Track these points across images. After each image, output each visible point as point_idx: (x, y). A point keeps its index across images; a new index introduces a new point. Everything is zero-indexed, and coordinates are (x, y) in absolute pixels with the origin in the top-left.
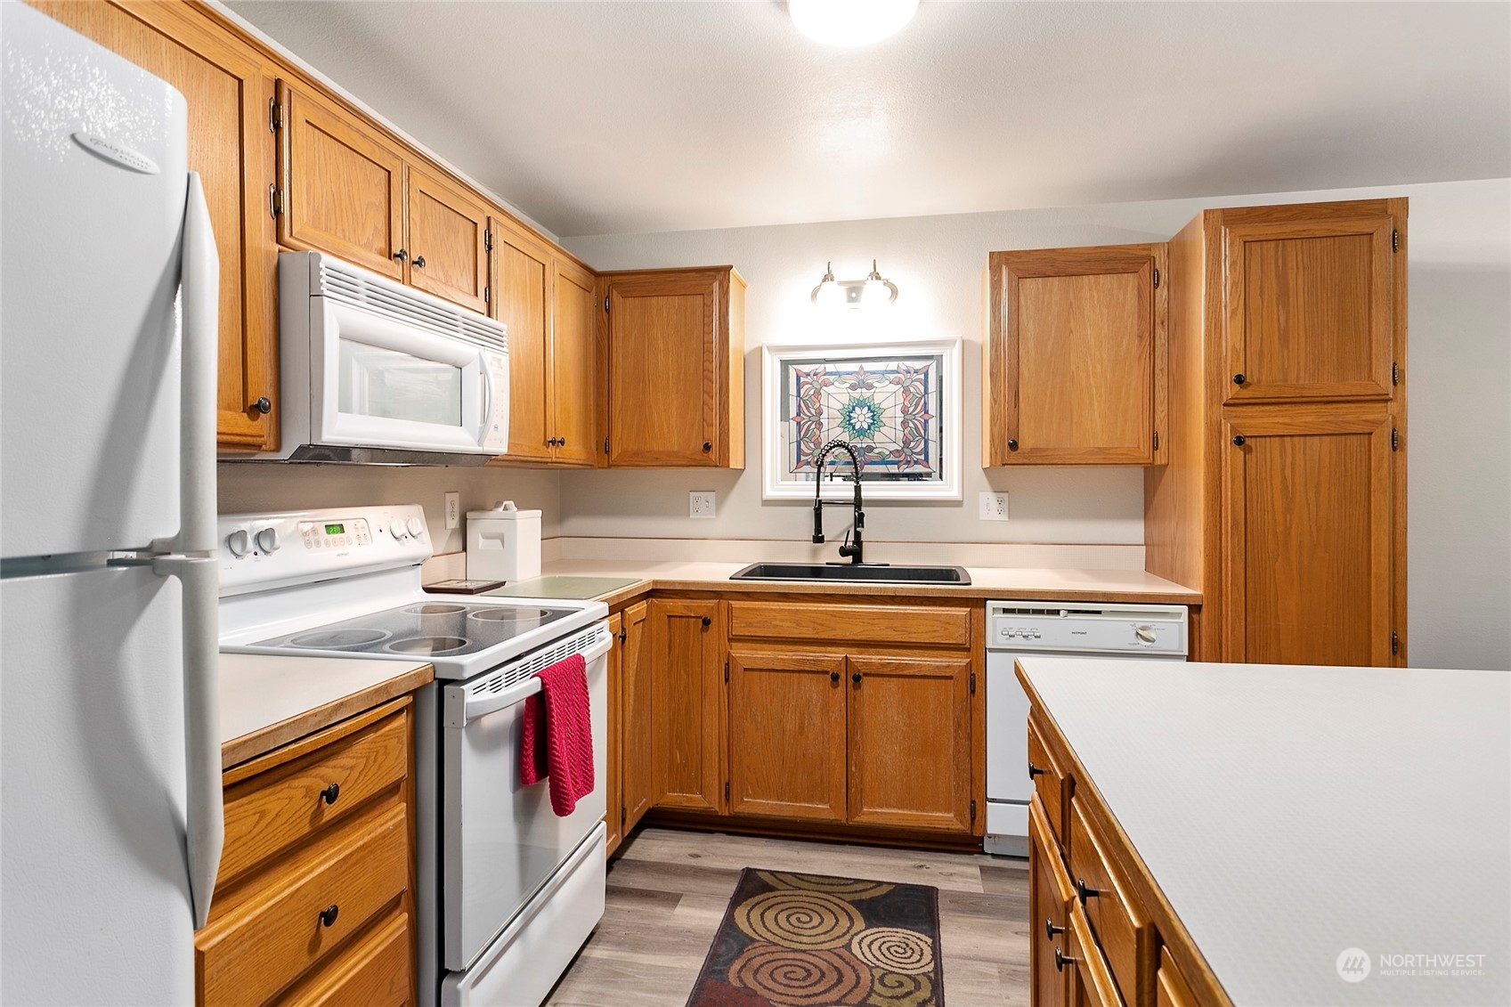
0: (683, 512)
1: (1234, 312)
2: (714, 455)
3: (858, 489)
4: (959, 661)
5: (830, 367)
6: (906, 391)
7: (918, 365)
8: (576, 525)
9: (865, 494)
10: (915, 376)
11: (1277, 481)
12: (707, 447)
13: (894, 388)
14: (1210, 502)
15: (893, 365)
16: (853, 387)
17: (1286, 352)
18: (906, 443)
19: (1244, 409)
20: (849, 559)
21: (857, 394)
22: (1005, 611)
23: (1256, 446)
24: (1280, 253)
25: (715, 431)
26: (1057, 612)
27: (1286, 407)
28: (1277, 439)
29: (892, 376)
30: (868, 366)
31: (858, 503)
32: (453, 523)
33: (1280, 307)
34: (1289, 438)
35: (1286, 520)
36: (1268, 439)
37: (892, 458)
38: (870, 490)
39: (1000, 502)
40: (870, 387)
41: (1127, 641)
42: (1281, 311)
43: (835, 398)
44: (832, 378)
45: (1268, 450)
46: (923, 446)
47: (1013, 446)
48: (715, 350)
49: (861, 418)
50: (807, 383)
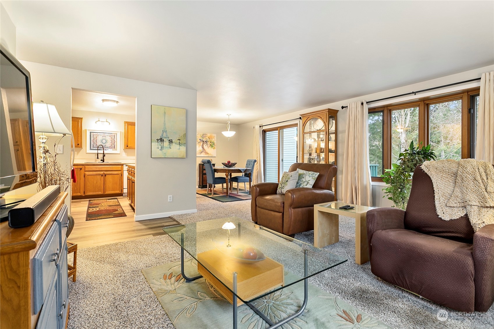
2: (79, 146)
3: (104, 151)
4: (120, 172)
5: (99, 133)
6: (111, 138)
7: (113, 134)
10: (113, 136)
12: (78, 144)
13: (110, 137)
15: (109, 134)
16: (103, 137)
18: (111, 145)
20: (102, 161)
25: (80, 142)
29: (109, 136)
30: (105, 134)
31: (103, 153)
37: (109, 147)
38: (106, 152)
39: (126, 154)
40: (105, 137)
43: (100, 138)
44: (99, 135)
46: (114, 146)
47: (127, 146)
48: (80, 130)
49: (104, 141)
50: (95, 136)
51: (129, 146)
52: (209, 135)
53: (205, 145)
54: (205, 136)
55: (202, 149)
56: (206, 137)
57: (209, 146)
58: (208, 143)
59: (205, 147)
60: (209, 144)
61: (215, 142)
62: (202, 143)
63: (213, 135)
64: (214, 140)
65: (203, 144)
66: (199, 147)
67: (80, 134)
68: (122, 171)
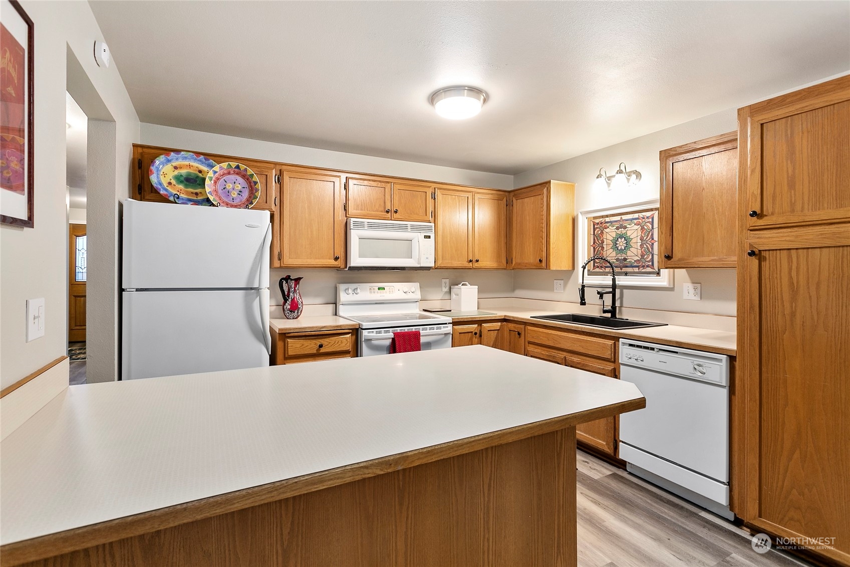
0: (551, 289)
1: (753, 171)
2: (544, 264)
3: (614, 280)
4: (609, 367)
5: (607, 219)
6: (643, 228)
7: (648, 214)
8: (519, 293)
9: (617, 283)
10: (647, 220)
11: (785, 280)
12: (541, 261)
13: (636, 227)
14: (741, 292)
15: (636, 216)
17: (793, 192)
18: (642, 256)
19: (765, 232)
20: (608, 315)
21: (619, 232)
22: (631, 345)
23: (769, 256)
24: (789, 125)
25: (544, 254)
26: (653, 349)
27: (796, 229)
28: (786, 251)
29: (635, 221)
30: (624, 217)
31: (614, 286)
32: (447, 289)
33: (789, 162)
34: (795, 251)
35: (792, 307)
36: (778, 252)
37: (635, 264)
38: (621, 281)
39: (695, 289)
40: (625, 227)
41: (687, 371)
42: (790, 164)
43: (610, 234)
44: (608, 225)
45: (778, 258)
46: (650, 257)
47: (669, 258)
48: (545, 218)
49: (621, 243)
50: (598, 227)
51: (678, 254)
67: (544, 230)
68: (614, 362)
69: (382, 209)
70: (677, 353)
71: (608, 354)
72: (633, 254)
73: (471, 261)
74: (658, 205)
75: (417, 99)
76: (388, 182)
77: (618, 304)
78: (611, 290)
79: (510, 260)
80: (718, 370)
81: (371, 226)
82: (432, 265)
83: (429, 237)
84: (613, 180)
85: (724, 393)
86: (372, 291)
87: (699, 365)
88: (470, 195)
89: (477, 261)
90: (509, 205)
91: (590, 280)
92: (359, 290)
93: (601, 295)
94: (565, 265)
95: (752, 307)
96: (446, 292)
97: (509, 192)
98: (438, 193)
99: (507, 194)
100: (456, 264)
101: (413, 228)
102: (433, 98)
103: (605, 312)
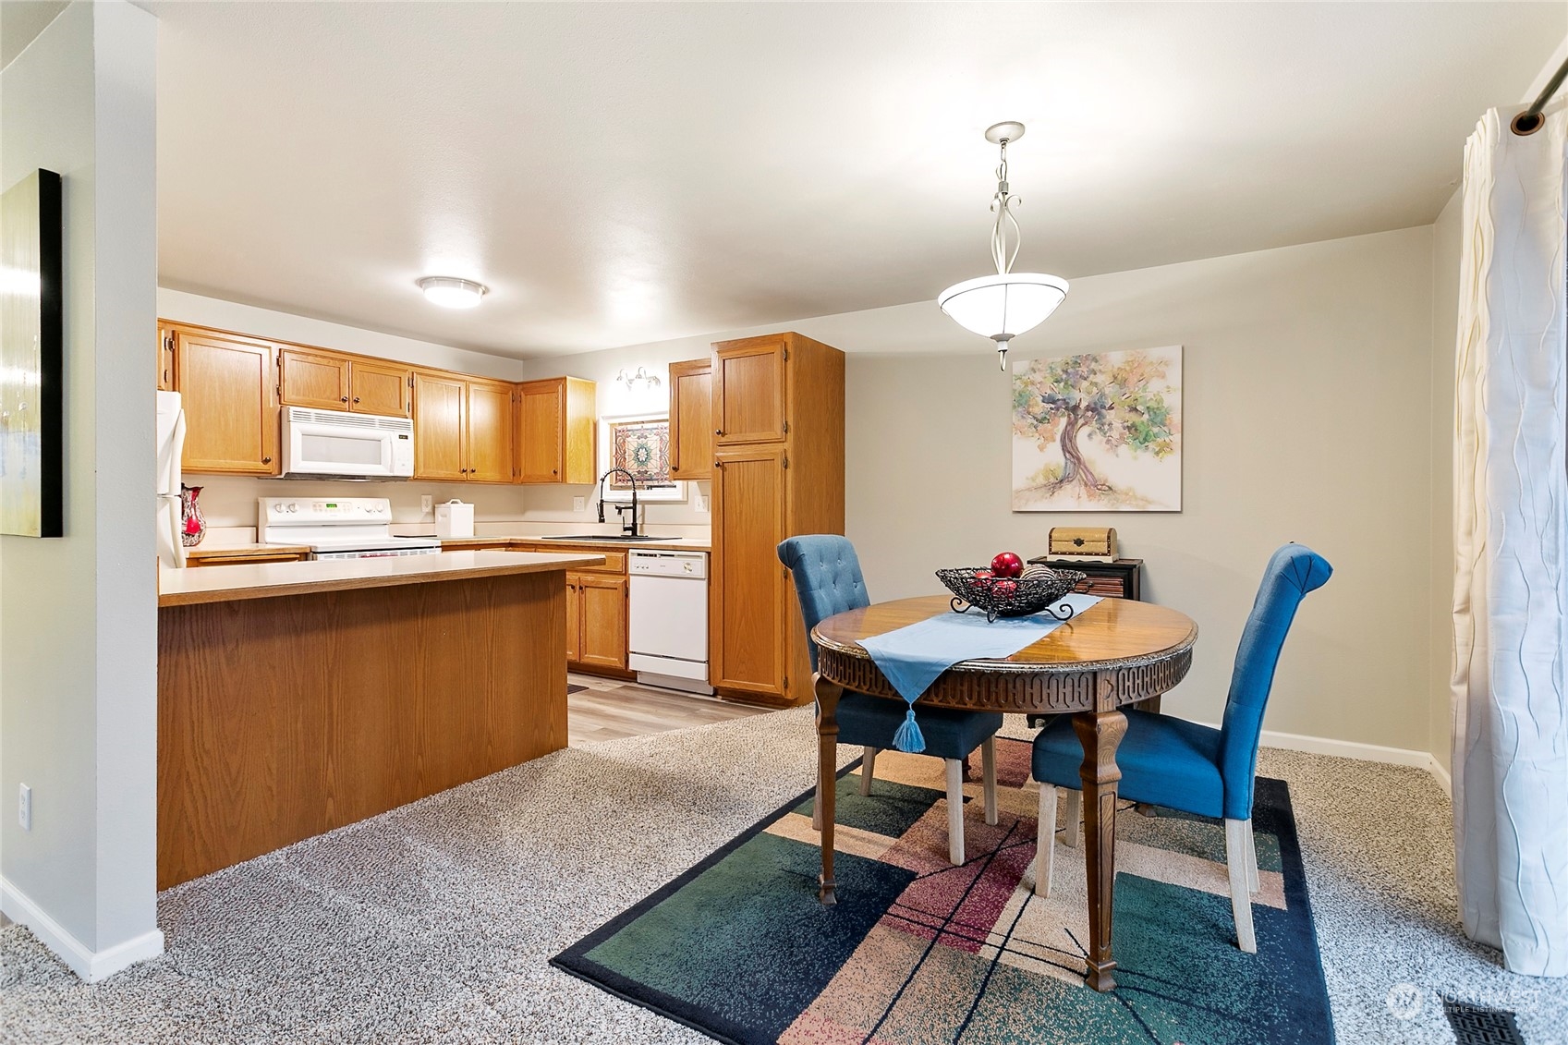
0: (569, 508)
1: (719, 396)
2: (559, 476)
3: (634, 494)
4: (621, 580)
5: (629, 427)
6: (661, 439)
7: (662, 424)
8: (530, 515)
9: (638, 497)
10: (665, 431)
11: (737, 487)
12: (555, 472)
13: (656, 437)
15: (655, 425)
17: (741, 415)
18: (661, 468)
19: (726, 448)
20: (629, 533)
21: (640, 441)
22: (639, 555)
23: (728, 467)
24: (738, 363)
25: (559, 464)
26: (656, 556)
27: (742, 446)
28: (737, 463)
29: (655, 431)
30: (646, 426)
32: (429, 509)
33: (738, 394)
34: (742, 463)
35: (740, 507)
36: (733, 463)
37: (655, 477)
38: (643, 495)
39: (704, 502)
40: (646, 437)
41: (680, 572)
42: (739, 396)
43: (632, 443)
44: (630, 433)
45: (733, 469)
47: (675, 469)
48: (560, 422)
49: (642, 454)
50: (620, 436)
51: (683, 467)
52: (1116, 359)
53: (1086, 430)
54: (1083, 370)
55: (1062, 461)
56: (1099, 378)
57: (1115, 434)
58: (1110, 416)
59: (1088, 443)
60: (1117, 425)
61: (1172, 401)
62: (1063, 421)
63: (1155, 353)
64: (1164, 390)
65: (1071, 424)
66: (1041, 448)
67: (560, 434)
68: (625, 574)
69: (336, 396)
70: (673, 556)
71: (619, 568)
72: (653, 466)
73: (464, 471)
74: (667, 417)
75: (402, 281)
76: (345, 361)
77: (639, 521)
78: (632, 505)
79: (517, 473)
80: (699, 566)
81: (319, 418)
82: (410, 474)
83: (406, 437)
84: (634, 382)
85: (704, 584)
86: (318, 508)
87: (688, 564)
88: (462, 385)
89: (473, 471)
90: (516, 400)
91: (609, 495)
92: (297, 507)
93: (620, 510)
94: (586, 478)
95: (719, 509)
96: (428, 513)
97: (517, 384)
98: (418, 380)
99: (513, 386)
100: (442, 474)
101: (382, 424)
102: (423, 282)
103: (625, 529)
